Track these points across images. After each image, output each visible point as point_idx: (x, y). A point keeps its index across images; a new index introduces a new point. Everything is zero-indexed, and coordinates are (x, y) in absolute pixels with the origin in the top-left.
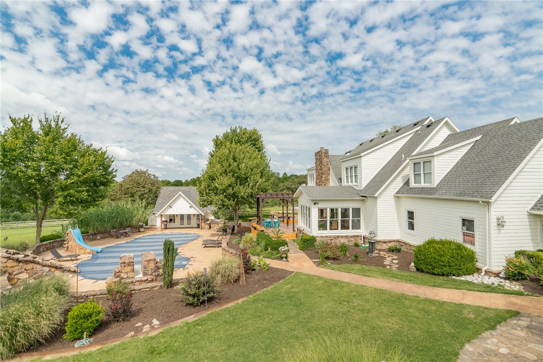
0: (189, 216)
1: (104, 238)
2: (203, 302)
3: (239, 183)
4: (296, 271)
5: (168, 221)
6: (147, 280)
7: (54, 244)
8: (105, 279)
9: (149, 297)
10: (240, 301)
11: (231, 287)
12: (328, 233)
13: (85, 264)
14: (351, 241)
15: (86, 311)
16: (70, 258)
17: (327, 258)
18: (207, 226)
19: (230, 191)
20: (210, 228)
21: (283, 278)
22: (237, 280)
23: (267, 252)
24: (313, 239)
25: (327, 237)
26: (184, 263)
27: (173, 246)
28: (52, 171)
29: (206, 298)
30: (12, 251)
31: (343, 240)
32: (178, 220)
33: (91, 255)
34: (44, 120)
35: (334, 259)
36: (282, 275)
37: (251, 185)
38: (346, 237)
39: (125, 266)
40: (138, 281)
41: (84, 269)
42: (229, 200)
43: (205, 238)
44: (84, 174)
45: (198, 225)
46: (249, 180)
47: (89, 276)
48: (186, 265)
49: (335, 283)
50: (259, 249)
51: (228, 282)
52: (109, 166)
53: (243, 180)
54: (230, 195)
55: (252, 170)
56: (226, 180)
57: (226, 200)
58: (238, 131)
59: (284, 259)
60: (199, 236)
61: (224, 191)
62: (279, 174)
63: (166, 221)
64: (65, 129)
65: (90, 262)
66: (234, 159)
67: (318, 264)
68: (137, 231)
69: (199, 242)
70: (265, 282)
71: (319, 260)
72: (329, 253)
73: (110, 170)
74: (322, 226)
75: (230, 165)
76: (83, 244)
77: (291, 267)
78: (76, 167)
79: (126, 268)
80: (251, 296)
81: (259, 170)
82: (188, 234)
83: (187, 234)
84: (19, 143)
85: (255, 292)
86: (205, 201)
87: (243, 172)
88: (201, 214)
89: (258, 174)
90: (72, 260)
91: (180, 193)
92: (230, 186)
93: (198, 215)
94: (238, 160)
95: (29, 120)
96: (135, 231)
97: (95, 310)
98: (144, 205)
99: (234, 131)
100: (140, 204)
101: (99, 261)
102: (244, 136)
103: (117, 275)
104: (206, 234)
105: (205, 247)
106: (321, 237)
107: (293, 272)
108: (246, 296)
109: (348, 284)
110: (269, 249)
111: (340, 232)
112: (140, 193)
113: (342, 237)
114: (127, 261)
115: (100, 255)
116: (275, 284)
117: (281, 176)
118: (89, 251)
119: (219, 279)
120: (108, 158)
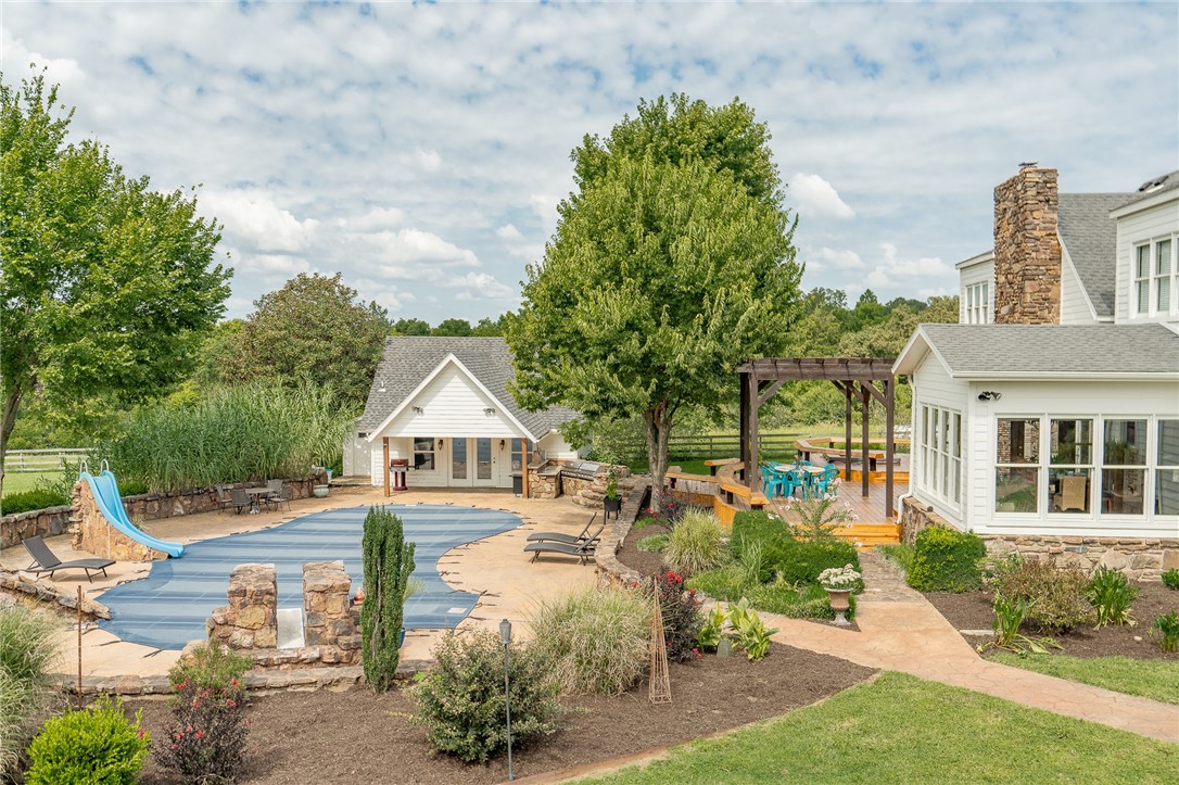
0: (484, 446)
1: (197, 512)
2: (497, 752)
3: (665, 317)
4: (886, 667)
5: (412, 462)
6: (319, 659)
7: (43, 524)
8: (180, 647)
9: (312, 717)
10: (644, 762)
11: (615, 705)
12: (1042, 523)
13: (134, 593)
14: (1151, 564)
15: (87, 738)
16: (81, 572)
17: (1032, 627)
18: (549, 486)
19: (632, 347)
20: (561, 492)
21: (827, 692)
22: (636, 685)
23: (771, 586)
24: (972, 547)
25: (1037, 540)
26: (455, 611)
27: (399, 535)
28: (25, 271)
29: (507, 735)
31: (1109, 559)
32: (444, 460)
33: (149, 566)
35: (1065, 631)
36: (828, 677)
37: (715, 322)
38: (1126, 545)
39: (243, 605)
40: (288, 661)
41: (123, 609)
42: (627, 385)
43: (539, 529)
44: (122, 282)
45: (518, 479)
46: (706, 302)
47: (135, 631)
48: (459, 619)
49: (1062, 732)
50: (737, 575)
51: (604, 687)
52: (206, 258)
53: (681, 305)
54: (630, 362)
55: (720, 263)
56: (614, 306)
57: (615, 381)
58: (671, 112)
59: (841, 620)
60: (519, 521)
61: (608, 346)
62: (841, 295)
63: (404, 463)
64: (61, 125)
65: (145, 587)
66: (651, 223)
67: (989, 650)
68: (305, 492)
69: (520, 537)
70: (751, 698)
71: (991, 633)
72: (1040, 607)
73: (210, 269)
75: (632, 245)
76: (124, 527)
77: (867, 653)
78: (95, 256)
79: (248, 611)
80: (688, 748)
81: (749, 264)
82: (480, 511)
83: (474, 510)
85: (707, 733)
86: (536, 388)
87: (682, 273)
88: (527, 441)
89: (745, 278)
90: (90, 578)
91: (451, 357)
92: (630, 326)
93: (517, 444)
94: (663, 225)
96: (297, 493)
97: (116, 737)
98: (326, 400)
99: (656, 114)
100: (315, 398)
101: (172, 586)
102: (693, 135)
103: (221, 631)
104: (545, 514)
105: (537, 559)
106: (1008, 539)
107: (875, 671)
108: (669, 745)
109: (1124, 739)
110: (780, 575)
111: (1097, 523)
112: (312, 358)
113: (1108, 544)
114: (251, 588)
115: (177, 566)
116: (795, 713)
117: (851, 304)
118: (145, 552)
119: (565, 674)
120: (199, 225)
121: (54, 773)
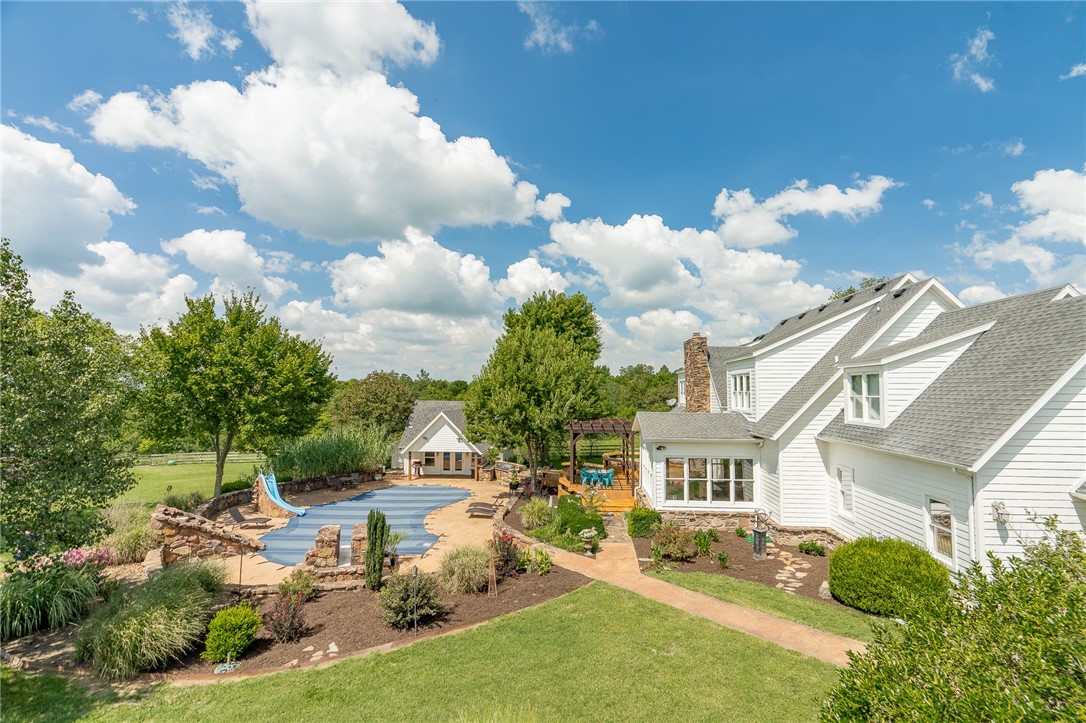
0: (459, 456)
1: (317, 489)
2: (411, 625)
3: (532, 402)
4: (597, 578)
5: (424, 463)
6: (356, 572)
7: (240, 498)
8: (294, 565)
9: (339, 605)
10: (475, 626)
11: (473, 597)
12: (686, 504)
13: (277, 535)
14: (733, 524)
15: (234, 620)
16: (255, 524)
17: (667, 556)
18: (488, 475)
19: (517, 416)
20: (494, 478)
21: (567, 591)
22: (484, 589)
23: (565, 535)
24: (656, 517)
25: (684, 513)
26: (427, 545)
27: (384, 522)
28: (239, 382)
29: (416, 617)
30: (173, 510)
31: (715, 523)
32: (439, 461)
33: (288, 520)
34: (230, 300)
35: (682, 560)
36: (569, 582)
37: (555, 405)
38: (723, 516)
39: (322, 547)
40: (342, 573)
41: (271, 544)
42: (515, 433)
43: (477, 500)
44: (283, 386)
45: (473, 471)
46: (552, 394)
47: (275, 556)
48: (428, 549)
49: (655, 610)
50: (550, 530)
51: (468, 591)
52: (326, 370)
53: (539, 397)
54: (517, 423)
55: (558, 378)
56: (509, 397)
57: (508, 432)
58: (549, 297)
59: (589, 553)
60: (469, 495)
61: (507, 415)
62: (651, 368)
63: (420, 463)
64: (260, 313)
65: (283, 532)
66: (528, 358)
67: (645, 568)
68: (370, 478)
69: (465, 504)
70: (534, 594)
71: (648, 559)
72: (673, 549)
73: (328, 374)
74: (673, 491)
75: (519, 369)
76: (279, 501)
77: (594, 571)
78: (271, 373)
79: (324, 549)
80: (497, 619)
81: (571, 378)
82: (453, 488)
83: (450, 488)
84: (195, 338)
85: (508, 612)
86: (476, 433)
87: (541, 382)
88: (476, 453)
89: (570, 385)
90: (260, 528)
91: (442, 413)
92: (517, 406)
93: (473, 454)
94: (533, 358)
95: (211, 301)
96: (366, 479)
97: (247, 620)
98: (383, 433)
99: (543, 299)
100: (377, 432)
101: (297, 532)
102: (558, 310)
103: (311, 559)
104: (484, 491)
105: (472, 516)
106: (671, 513)
107: (593, 580)
108: (489, 618)
109: (679, 613)
110: (568, 532)
111: (709, 505)
112: (377, 413)
113: (714, 515)
114: (326, 538)
115: (301, 521)
116: (551, 601)
117: (656, 370)
118: (287, 513)
119: (454, 584)
120: (323, 356)
121: (219, 635)
